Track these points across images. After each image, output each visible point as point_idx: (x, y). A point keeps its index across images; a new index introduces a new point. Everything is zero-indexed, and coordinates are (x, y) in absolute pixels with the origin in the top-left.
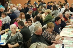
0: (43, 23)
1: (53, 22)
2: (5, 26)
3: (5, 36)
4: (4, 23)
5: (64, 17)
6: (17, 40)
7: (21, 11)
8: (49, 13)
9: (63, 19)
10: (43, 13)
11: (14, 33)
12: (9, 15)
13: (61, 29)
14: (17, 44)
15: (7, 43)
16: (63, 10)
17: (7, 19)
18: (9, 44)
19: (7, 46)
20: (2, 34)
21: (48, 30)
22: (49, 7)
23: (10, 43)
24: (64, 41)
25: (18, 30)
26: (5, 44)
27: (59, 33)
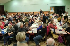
1: (28, 22)
2: (6, 25)
3: (6, 29)
4: (5, 23)
6: (12, 31)
7: (13, 18)
8: (26, 18)
9: (32, 20)
10: (23, 18)
11: (10, 28)
12: (7, 20)
14: (12, 33)
15: (7, 33)
16: (32, 16)
17: (7, 21)
22: (26, 15)
25: (12, 26)
26: (6, 33)
27: (31, 26)
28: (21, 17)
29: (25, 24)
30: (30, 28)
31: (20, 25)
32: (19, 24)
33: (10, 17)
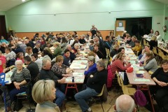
0: (52, 56)
1: (62, 55)
3: (11, 73)
4: (8, 59)
5: (74, 49)
6: (24, 77)
9: (73, 51)
10: (52, 46)
11: (20, 70)
12: (13, 50)
13: (71, 62)
14: (24, 81)
15: (13, 82)
16: (72, 41)
18: (15, 83)
19: (12, 84)
20: (7, 72)
21: (58, 63)
23: (15, 81)
24: (75, 74)
25: (24, 66)
26: (10, 82)
27: (69, 66)
28: (47, 42)
29: (54, 60)
30: (67, 70)
31: (44, 62)
32: (42, 61)
33: (20, 43)
